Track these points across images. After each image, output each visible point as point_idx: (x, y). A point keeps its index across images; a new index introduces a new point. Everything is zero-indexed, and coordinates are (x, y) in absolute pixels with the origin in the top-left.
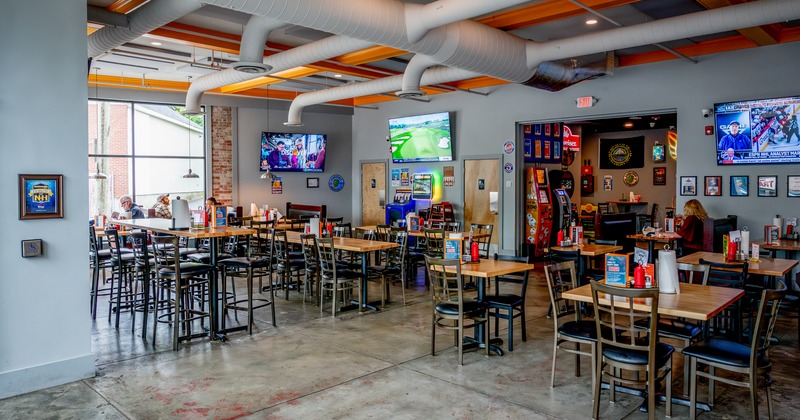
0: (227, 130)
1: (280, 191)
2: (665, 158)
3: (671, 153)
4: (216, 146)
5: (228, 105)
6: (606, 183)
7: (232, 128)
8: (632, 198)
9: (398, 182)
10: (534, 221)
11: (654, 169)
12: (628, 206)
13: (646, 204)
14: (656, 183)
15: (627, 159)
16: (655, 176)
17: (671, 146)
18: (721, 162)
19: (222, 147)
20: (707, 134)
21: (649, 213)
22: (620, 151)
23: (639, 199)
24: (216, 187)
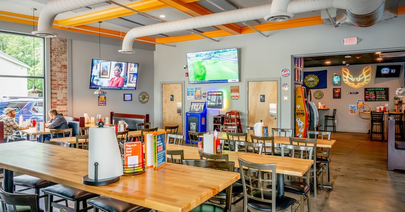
0: (63, 56)
1: (104, 103)
2: (340, 83)
3: (344, 80)
4: (54, 68)
5: (64, 37)
7: (67, 55)
8: (320, 106)
9: (193, 97)
10: (302, 123)
11: (334, 89)
13: (328, 109)
14: (334, 97)
16: (334, 93)
17: (344, 76)
19: (59, 70)
21: (331, 114)
22: (311, 79)
23: (324, 106)
24: (54, 100)
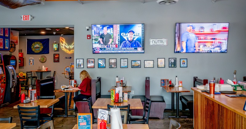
2: (58, 49)
3: (62, 47)
6: (30, 62)
8: (44, 69)
11: (54, 54)
12: (42, 73)
13: (50, 71)
14: (55, 61)
15: (41, 49)
16: (54, 58)
17: (61, 44)
18: (94, 52)
20: (88, 39)
21: (52, 76)
22: (37, 46)
23: (47, 69)
